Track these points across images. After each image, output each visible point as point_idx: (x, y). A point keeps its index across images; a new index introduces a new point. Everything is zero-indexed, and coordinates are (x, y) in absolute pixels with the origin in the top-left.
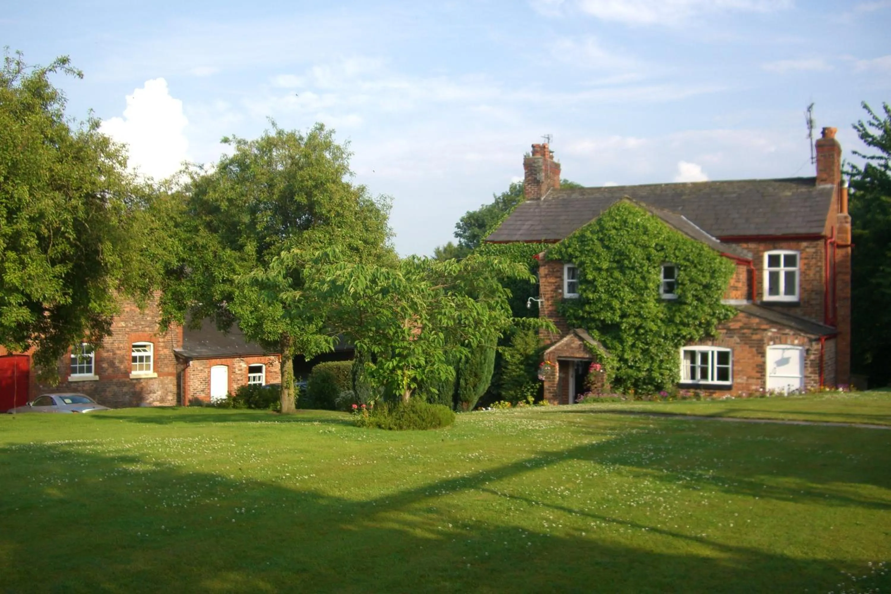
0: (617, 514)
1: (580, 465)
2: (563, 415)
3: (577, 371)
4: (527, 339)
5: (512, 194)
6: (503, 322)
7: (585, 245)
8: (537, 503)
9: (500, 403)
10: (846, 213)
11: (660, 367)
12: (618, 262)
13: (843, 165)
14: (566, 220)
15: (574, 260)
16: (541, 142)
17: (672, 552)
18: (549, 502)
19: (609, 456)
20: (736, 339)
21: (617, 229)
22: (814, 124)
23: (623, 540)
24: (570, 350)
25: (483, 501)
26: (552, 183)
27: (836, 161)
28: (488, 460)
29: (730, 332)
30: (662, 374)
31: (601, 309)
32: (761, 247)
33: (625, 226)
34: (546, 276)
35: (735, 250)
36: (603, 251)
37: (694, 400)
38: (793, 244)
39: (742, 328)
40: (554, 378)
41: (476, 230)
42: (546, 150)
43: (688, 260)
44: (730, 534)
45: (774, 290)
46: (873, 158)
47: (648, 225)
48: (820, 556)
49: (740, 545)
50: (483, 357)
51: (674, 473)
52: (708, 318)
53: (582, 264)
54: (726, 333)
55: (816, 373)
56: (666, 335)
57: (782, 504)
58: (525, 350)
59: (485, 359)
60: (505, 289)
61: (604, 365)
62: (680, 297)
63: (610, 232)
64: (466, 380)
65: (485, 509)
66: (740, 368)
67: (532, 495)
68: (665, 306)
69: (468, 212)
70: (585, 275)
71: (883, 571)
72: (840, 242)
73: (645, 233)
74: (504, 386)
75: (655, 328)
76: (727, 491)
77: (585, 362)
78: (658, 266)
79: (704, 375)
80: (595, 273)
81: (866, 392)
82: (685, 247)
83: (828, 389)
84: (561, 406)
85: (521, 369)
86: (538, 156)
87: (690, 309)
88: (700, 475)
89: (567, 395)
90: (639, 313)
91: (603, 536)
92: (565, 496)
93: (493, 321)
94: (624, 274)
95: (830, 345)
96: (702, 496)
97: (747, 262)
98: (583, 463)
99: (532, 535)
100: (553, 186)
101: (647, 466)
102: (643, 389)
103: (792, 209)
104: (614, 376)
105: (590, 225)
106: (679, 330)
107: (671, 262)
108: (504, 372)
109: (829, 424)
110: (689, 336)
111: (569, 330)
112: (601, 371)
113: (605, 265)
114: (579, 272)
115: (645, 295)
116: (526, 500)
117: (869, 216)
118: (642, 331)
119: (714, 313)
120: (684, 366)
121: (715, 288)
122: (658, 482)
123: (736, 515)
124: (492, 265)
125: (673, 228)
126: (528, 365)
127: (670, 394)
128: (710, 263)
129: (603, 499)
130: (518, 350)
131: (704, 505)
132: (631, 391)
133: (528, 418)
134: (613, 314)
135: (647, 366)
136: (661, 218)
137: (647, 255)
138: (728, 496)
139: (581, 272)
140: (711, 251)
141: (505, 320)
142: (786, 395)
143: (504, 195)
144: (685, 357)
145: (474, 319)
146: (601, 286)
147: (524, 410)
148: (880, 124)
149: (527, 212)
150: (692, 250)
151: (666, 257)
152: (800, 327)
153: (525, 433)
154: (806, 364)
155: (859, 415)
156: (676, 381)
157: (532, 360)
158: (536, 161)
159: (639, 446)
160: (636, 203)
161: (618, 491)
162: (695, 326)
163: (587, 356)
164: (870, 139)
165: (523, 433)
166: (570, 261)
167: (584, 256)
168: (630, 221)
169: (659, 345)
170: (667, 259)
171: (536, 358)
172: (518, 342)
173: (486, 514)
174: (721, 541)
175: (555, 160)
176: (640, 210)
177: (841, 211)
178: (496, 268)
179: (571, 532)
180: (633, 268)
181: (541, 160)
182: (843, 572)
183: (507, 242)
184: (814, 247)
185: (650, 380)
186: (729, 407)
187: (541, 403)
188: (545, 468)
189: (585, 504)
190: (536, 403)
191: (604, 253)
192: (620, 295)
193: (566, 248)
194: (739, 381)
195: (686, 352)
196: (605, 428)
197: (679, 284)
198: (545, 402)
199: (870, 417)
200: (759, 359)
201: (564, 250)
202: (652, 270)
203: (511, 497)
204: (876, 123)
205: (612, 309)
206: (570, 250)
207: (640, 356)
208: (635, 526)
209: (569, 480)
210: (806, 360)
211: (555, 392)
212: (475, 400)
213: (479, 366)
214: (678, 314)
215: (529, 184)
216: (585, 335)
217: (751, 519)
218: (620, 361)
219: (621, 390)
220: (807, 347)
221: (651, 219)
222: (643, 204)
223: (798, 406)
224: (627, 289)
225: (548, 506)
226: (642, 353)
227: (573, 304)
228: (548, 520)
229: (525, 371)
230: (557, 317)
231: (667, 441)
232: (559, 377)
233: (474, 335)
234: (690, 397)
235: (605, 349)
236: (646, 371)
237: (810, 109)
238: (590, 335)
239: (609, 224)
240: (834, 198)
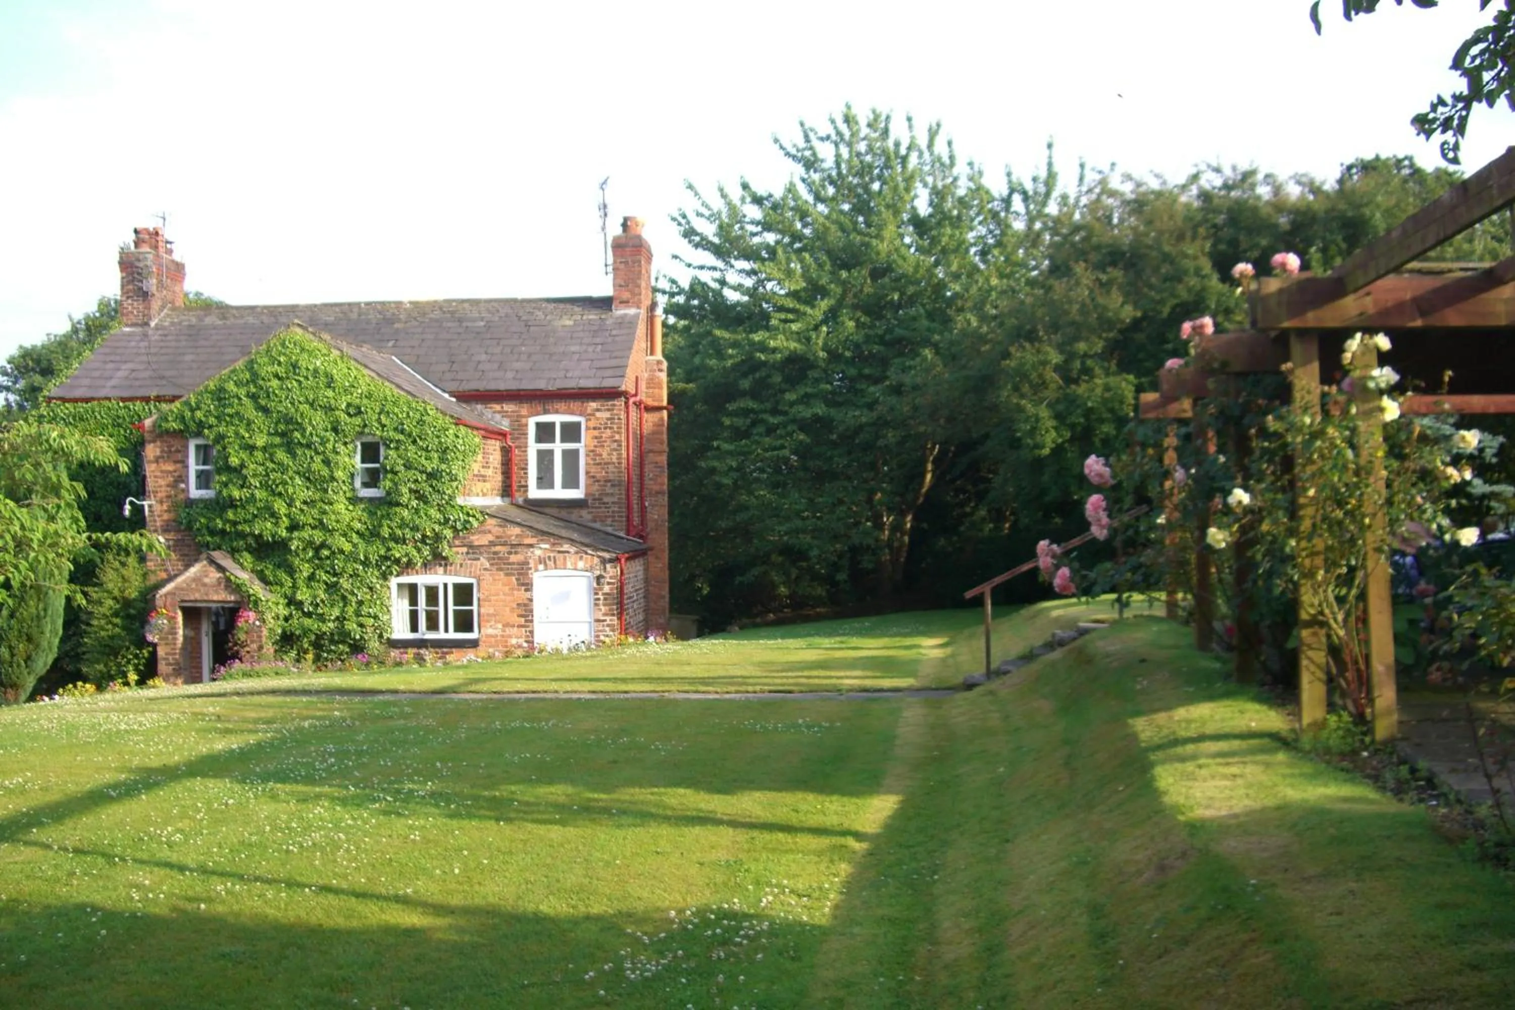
0: (264, 868)
1: (206, 787)
2: (186, 702)
3: (216, 624)
4: (124, 572)
5: (102, 315)
6: (70, 541)
7: (224, 406)
8: (123, 859)
9: (75, 687)
10: (659, 356)
11: (358, 614)
12: (283, 435)
13: (657, 279)
14: (193, 361)
15: (206, 431)
16: (150, 224)
17: (355, 923)
18: (145, 856)
19: (258, 769)
20: (484, 562)
21: (280, 378)
22: (609, 210)
23: (270, 912)
24: (202, 589)
25: (23, 863)
26: (169, 297)
27: (643, 271)
28: (41, 789)
29: (473, 550)
30: (361, 625)
31: (255, 516)
32: (524, 410)
33: (295, 374)
34: (157, 460)
35: (481, 415)
36: (257, 417)
37: (415, 666)
38: (575, 405)
39: (492, 544)
40: (175, 639)
41: (38, 379)
42: (159, 238)
43: (402, 432)
44: (454, 886)
45: (545, 480)
46: (702, 268)
47: (335, 371)
48: (596, 909)
49: (469, 902)
50: (41, 606)
51: (367, 791)
52: (437, 528)
53: (220, 438)
54: (468, 553)
55: (613, 615)
56: (366, 558)
57: (541, 830)
58: (122, 591)
59: (45, 610)
60: (74, 483)
61: (263, 613)
62: (388, 493)
63: (268, 384)
64: (10, 648)
65: (28, 877)
66: (491, 611)
67: (116, 846)
68: (364, 510)
69: (21, 347)
70: (226, 458)
71: (691, 923)
72: (650, 402)
73: (329, 386)
74: (85, 657)
75: (347, 547)
76: (452, 816)
77: (230, 609)
78: (352, 441)
79: (432, 624)
80: (244, 455)
81: (692, 642)
82: (396, 410)
83: (631, 640)
84: (186, 687)
85: (115, 625)
86: (145, 248)
87: (405, 513)
88: (411, 791)
89: (199, 668)
90: (321, 522)
91: (236, 908)
92: (175, 843)
93: (51, 541)
94: (294, 455)
95: (636, 569)
96: (411, 827)
97: (502, 435)
98: (211, 783)
99: (110, 917)
100: (172, 302)
101: (321, 782)
102: (329, 652)
103: (573, 349)
104: (280, 631)
105: (233, 371)
106: (389, 549)
107: (374, 435)
108: (85, 632)
109: (628, 696)
110: (405, 560)
111: (201, 553)
112: (257, 623)
113: (260, 441)
114: (215, 453)
115: (330, 492)
116: (104, 855)
117: (697, 360)
118: (326, 552)
119: (447, 520)
120: (399, 608)
121: (448, 478)
122: (338, 808)
123: (466, 853)
124: (47, 441)
125: (376, 377)
126: (128, 617)
127: (376, 657)
128: (438, 437)
129: (242, 843)
130: (109, 592)
131: (414, 841)
132: (310, 656)
133: (121, 710)
134: (276, 524)
135: (336, 612)
136: (356, 360)
137: (331, 423)
138: (455, 823)
139: (219, 451)
140: (439, 415)
141: (73, 538)
142: (565, 652)
143: (87, 317)
144: (399, 595)
145: (14, 538)
146: (255, 476)
147: (117, 696)
148: (712, 216)
149: (125, 348)
150: (408, 413)
151: (365, 426)
152: (587, 540)
153: (112, 738)
154: (598, 599)
155: (676, 678)
156: (385, 636)
157: (134, 608)
158: (141, 257)
159: (313, 749)
160: (314, 334)
161: (268, 828)
162: (416, 541)
163: (233, 598)
164: (697, 239)
165: (109, 737)
166: (199, 434)
167: (224, 424)
168: (303, 364)
169: (355, 575)
170: (367, 430)
171: (143, 605)
172: (110, 577)
173: (28, 887)
174: (438, 898)
175: (176, 257)
176: (321, 346)
177: (652, 353)
178: (55, 445)
179: (181, 904)
180: (308, 446)
181: (150, 256)
182: (629, 931)
183: (87, 400)
184: (608, 410)
185: (343, 636)
186: (471, 676)
187: (150, 682)
188: (144, 797)
189: (209, 853)
190: (141, 683)
191: (258, 418)
192: (287, 491)
193: (192, 410)
194: (490, 631)
195: (400, 586)
196: (256, 721)
197: (386, 471)
198: (158, 681)
199: (693, 681)
200: (522, 595)
201: (188, 414)
202: (341, 448)
203: (77, 851)
204: (707, 213)
205: (274, 515)
206: (199, 414)
207: (322, 595)
208: (291, 884)
209: (183, 816)
210: (596, 594)
211: (177, 664)
212: (30, 682)
213: (35, 623)
214: (385, 522)
215: (128, 298)
216: (227, 562)
217: (490, 858)
218: (288, 605)
219: (293, 654)
220: (598, 573)
221: (339, 362)
222: (326, 336)
223: (583, 668)
224: (298, 481)
225: (142, 862)
226: (326, 591)
227: (206, 507)
228: (139, 887)
229: (124, 628)
230: (178, 531)
231: (361, 737)
232: (185, 636)
233: (16, 567)
234: (407, 662)
235: (263, 585)
236: (334, 621)
237: (603, 185)
238: (235, 560)
239: (267, 370)
240: (641, 329)
